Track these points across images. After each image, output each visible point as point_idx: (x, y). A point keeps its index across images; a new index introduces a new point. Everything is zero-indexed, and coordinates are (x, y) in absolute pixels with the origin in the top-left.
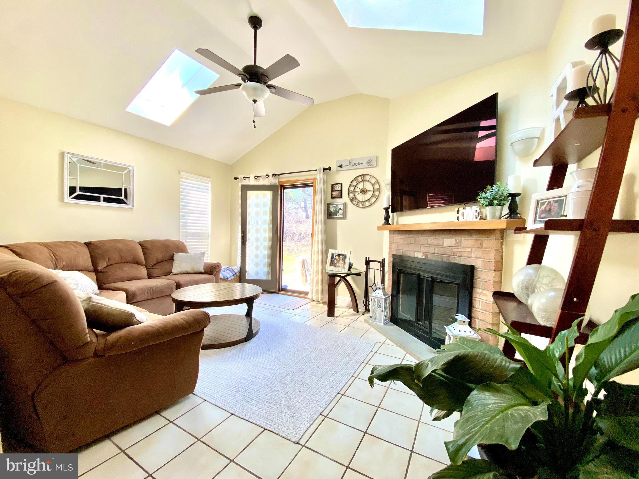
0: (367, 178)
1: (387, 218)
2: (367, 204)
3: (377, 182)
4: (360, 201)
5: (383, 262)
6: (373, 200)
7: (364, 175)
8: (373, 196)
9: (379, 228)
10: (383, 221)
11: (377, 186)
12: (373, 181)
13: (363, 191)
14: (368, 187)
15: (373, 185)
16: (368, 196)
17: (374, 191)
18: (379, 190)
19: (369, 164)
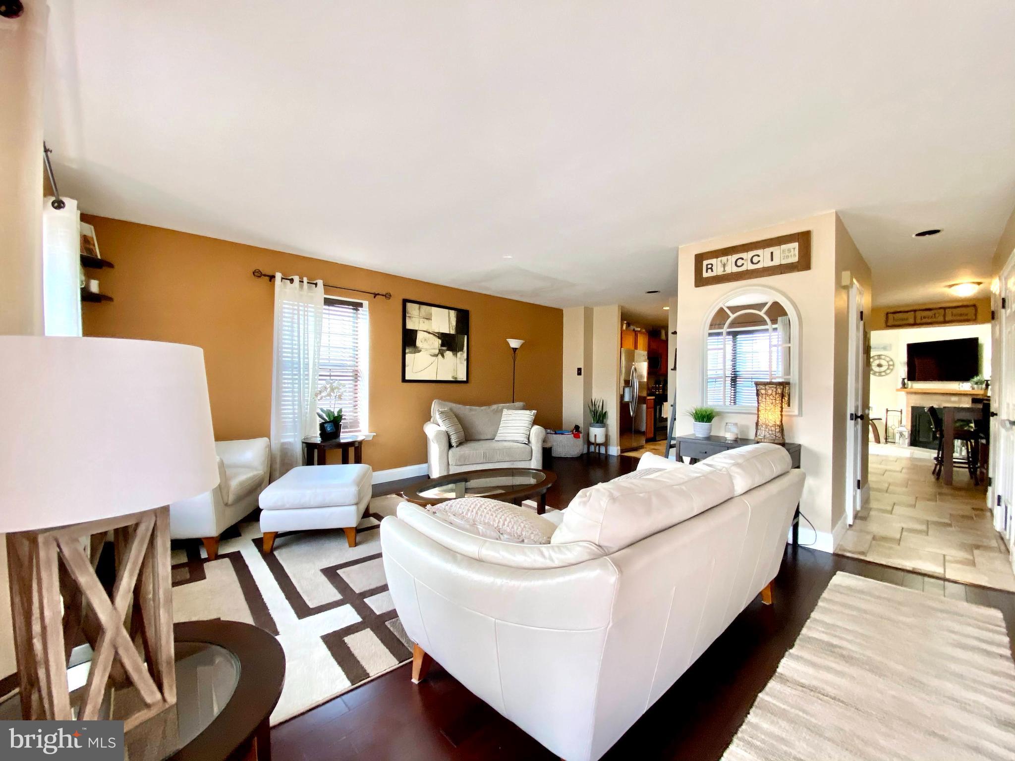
0: (883, 357)
1: (904, 384)
2: (883, 374)
3: (892, 360)
4: (877, 372)
5: (901, 412)
6: (888, 371)
7: (879, 355)
8: (888, 369)
9: (898, 390)
10: (900, 386)
11: (891, 363)
12: (888, 359)
13: (880, 366)
14: (883, 362)
15: (888, 362)
16: (883, 369)
17: (889, 365)
18: (893, 365)
19: (885, 348)
